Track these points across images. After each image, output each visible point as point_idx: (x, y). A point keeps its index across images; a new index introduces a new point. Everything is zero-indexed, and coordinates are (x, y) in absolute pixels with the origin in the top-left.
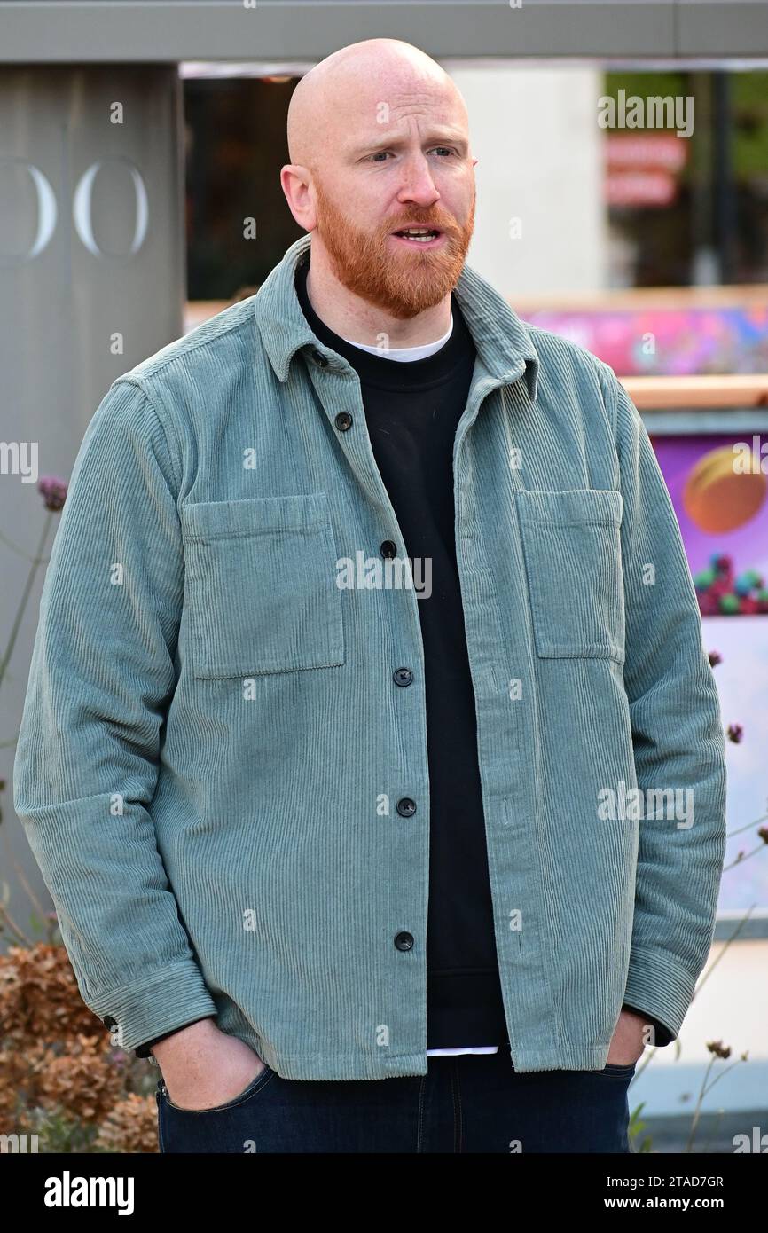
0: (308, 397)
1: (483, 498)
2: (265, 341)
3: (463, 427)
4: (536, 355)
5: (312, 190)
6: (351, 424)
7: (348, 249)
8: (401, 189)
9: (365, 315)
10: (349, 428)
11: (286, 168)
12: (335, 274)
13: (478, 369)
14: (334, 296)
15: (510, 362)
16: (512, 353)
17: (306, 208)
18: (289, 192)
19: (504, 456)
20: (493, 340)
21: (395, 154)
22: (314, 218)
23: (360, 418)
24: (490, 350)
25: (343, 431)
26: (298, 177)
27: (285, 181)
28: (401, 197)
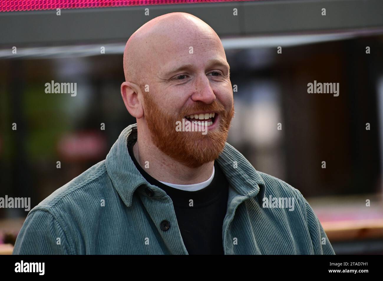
0: (142, 214)
2: (116, 185)
3: (227, 223)
4: (263, 181)
5: (140, 96)
6: (170, 226)
8: (194, 93)
9: (172, 166)
10: (168, 229)
11: (124, 84)
12: (154, 143)
13: (231, 192)
14: (154, 156)
15: (251, 187)
16: (252, 182)
17: (136, 105)
18: (126, 99)
20: (238, 175)
21: (189, 75)
22: (142, 111)
23: (175, 223)
24: (237, 181)
25: (165, 231)
26: (131, 88)
27: (123, 91)
28: (193, 99)
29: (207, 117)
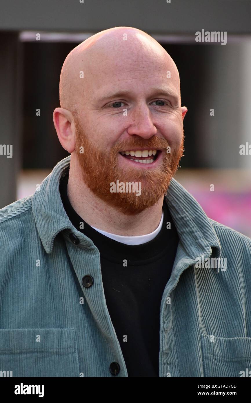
0: (66, 264)
1: (179, 338)
2: (38, 226)
3: (168, 290)
4: (219, 243)
5: (73, 126)
6: (93, 283)
7: (93, 163)
8: (130, 126)
9: (105, 211)
10: (91, 286)
11: (57, 110)
12: (85, 183)
13: (180, 251)
14: (85, 198)
15: (202, 248)
16: (203, 242)
17: (69, 137)
18: (59, 128)
19: (194, 311)
20: (191, 232)
21: (127, 103)
22: (73, 144)
23: (99, 280)
24: (188, 239)
25: (87, 288)
26: (64, 116)
27: (56, 119)
28: (129, 132)
29: (145, 154)
